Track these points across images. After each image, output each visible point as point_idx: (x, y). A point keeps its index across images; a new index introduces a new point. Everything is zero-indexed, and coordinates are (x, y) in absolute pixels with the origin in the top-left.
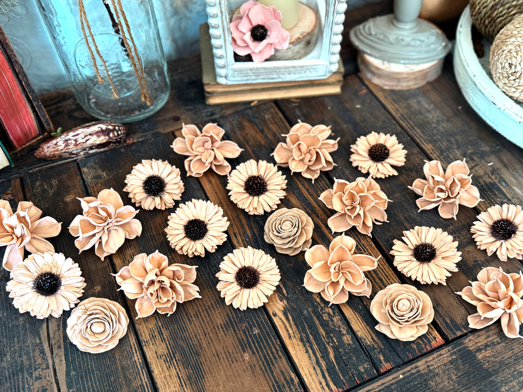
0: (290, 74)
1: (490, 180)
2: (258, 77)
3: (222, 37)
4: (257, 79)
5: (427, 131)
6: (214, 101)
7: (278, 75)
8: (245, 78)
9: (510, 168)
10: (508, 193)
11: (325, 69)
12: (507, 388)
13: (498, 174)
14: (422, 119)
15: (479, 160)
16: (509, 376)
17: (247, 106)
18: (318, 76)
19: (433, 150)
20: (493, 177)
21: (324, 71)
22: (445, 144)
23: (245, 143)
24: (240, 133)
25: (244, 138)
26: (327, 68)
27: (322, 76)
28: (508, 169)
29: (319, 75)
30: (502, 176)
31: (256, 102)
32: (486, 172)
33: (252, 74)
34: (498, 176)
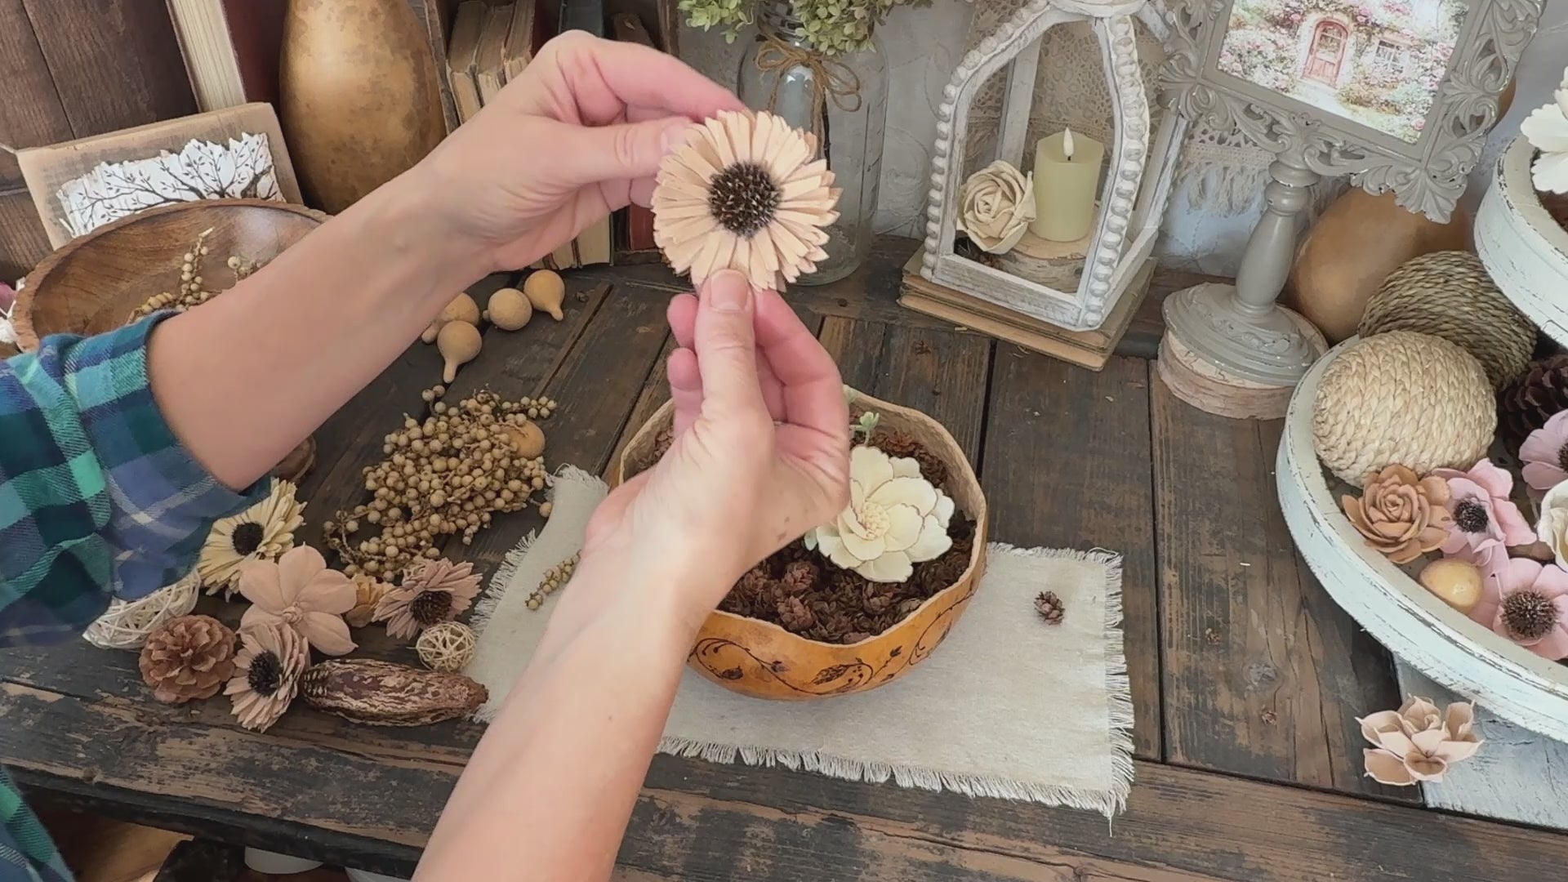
0: (1023, 301)
1: (1223, 584)
2: (976, 288)
3: (943, 206)
4: (973, 290)
5: (1185, 477)
6: (908, 302)
7: (1006, 296)
8: (958, 282)
9: (1271, 584)
10: (1234, 613)
11: (1077, 315)
12: (977, 820)
13: (1245, 583)
14: (1194, 459)
15: (1232, 550)
16: (996, 810)
17: (949, 329)
18: (1065, 322)
19: (1170, 503)
20: (1231, 583)
21: (1075, 317)
22: (1197, 505)
23: (905, 369)
24: (909, 353)
25: (909, 362)
26: (1079, 313)
27: (1069, 324)
28: (1268, 584)
29: (1067, 320)
30: (1248, 588)
31: (965, 329)
32: (1227, 570)
33: (969, 280)
34: (1241, 585)
